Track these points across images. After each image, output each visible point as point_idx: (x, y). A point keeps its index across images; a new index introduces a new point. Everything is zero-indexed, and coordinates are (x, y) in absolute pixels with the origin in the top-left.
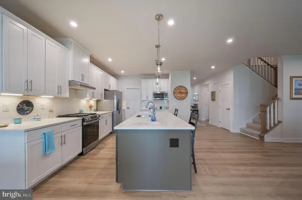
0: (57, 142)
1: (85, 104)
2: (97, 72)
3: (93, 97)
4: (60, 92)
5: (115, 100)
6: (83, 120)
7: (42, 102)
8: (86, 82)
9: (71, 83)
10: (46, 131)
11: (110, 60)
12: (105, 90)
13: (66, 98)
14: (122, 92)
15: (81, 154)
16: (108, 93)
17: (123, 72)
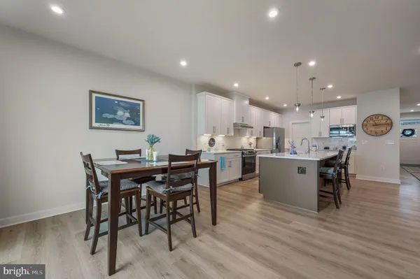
0: (227, 165)
1: (246, 141)
2: (255, 111)
3: (252, 135)
4: (228, 133)
5: (274, 138)
6: (243, 153)
7: (219, 139)
8: (245, 123)
9: (235, 125)
10: (222, 156)
11: (267, 98)
12: (264, 127)
13: (232, 136)
14: (284, 129)
15: (241, 179)
16: (267, 130)
17: (285, 105)
